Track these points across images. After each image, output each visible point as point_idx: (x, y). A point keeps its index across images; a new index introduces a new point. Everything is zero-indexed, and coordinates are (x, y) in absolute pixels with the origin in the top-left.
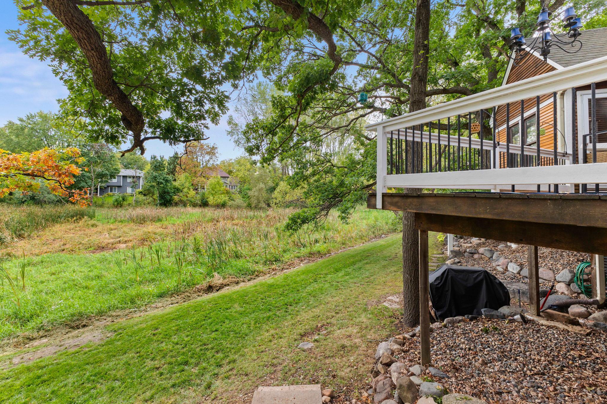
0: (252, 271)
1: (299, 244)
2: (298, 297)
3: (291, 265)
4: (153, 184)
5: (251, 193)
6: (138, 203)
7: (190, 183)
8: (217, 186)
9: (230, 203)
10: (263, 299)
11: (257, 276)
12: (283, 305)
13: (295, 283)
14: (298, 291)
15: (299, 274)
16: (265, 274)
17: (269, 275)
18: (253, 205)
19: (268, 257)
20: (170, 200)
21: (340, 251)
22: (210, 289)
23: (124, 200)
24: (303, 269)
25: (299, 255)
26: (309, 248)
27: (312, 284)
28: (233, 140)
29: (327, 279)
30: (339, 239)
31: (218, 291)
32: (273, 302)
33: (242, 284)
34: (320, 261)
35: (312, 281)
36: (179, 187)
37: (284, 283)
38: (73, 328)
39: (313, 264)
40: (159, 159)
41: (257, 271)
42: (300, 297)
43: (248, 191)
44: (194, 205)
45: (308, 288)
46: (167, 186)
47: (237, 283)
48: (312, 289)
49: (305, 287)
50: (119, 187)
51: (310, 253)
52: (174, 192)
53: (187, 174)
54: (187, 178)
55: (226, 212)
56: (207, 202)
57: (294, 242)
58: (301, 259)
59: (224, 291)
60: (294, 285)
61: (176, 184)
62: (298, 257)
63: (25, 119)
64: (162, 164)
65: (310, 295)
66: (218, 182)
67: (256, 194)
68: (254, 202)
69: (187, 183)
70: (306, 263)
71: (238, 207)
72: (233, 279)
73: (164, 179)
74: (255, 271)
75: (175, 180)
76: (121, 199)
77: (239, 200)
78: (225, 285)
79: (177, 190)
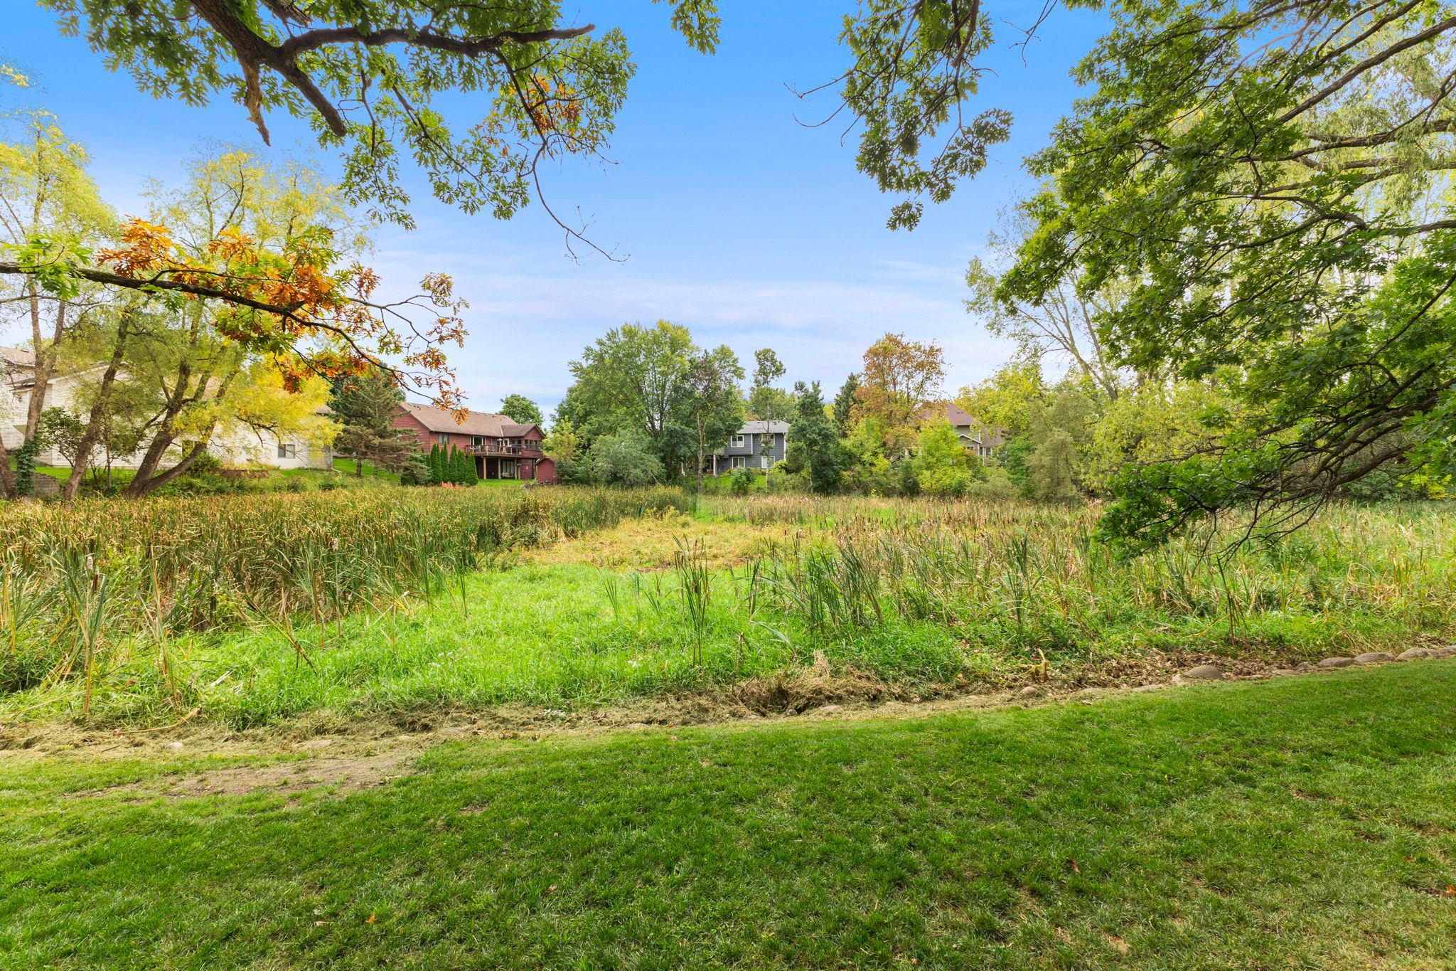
0: (944, 668)
1: (1181, 602)
2: (1101, 852)
3: (1124, 672)
4: (801, 444)
5: (1031, 460)
6: (773, 487)
7: (877, 439)
8: (943, 444)
9: (975, 486)
10: (907, 800)
11: (959, 687)
12: (993, 875)
13: (1108, 758)
14: (1114, 807)
15: (1150, 717)
16: (996, 687)
17: (1007, 694)
18: (1039, 494)
19: (1027, 629)
20: (835, 482)
21: (1411, 650)
22: (779, 699)
23: (748, 479)
24: (1177, 700)
25: (1171, 639)
26: (1223, 619)
27: (1215, 792)
28: (983, 323)
29: (1324, 785)
30: (1398, 602)
31: (800, 711)
32: (948, 836)
33: (889, 708)
34: (1282, 678)
35: (1218, 772)
36: (854, 450)
37: (1051, 746)
38: (401, 725)
39: (1241, 685)
40: (811, 390)
41: (965, 671)
42: (1114, 859)
43: (1024, 454)
44: (887, 492)
45: (1179, 807)
46: (827, 448)
47: (875, 699)
48: (1208, 820)
49: (1167, 800)
50: (748, 456)
51: (1228, 641)
52: (842, 463)
53: (873, 420)
54: (870, 428)
55: (958, 508)
56: (916, 484)
57: (1157, 593)
58: (1175, 655)
59: (815, 720)
60: (1102, 770)
61: (847, 443)
62: (1165, 648)
63: (605, 339)
64: (816, 399)
65: (1186, 857)
66: (945, 434)
67: (1046, 460)
68: (1042, 482)
69: (872, 440)
70: (1203, 676)
71: (996, 497)
72: (863, 683)
73: (819, 434)
74: (956, 669)
75: (845, 436)
76: (744, 478)
77: (999, 478)
78: (829, 698)
79: (850, 459)
